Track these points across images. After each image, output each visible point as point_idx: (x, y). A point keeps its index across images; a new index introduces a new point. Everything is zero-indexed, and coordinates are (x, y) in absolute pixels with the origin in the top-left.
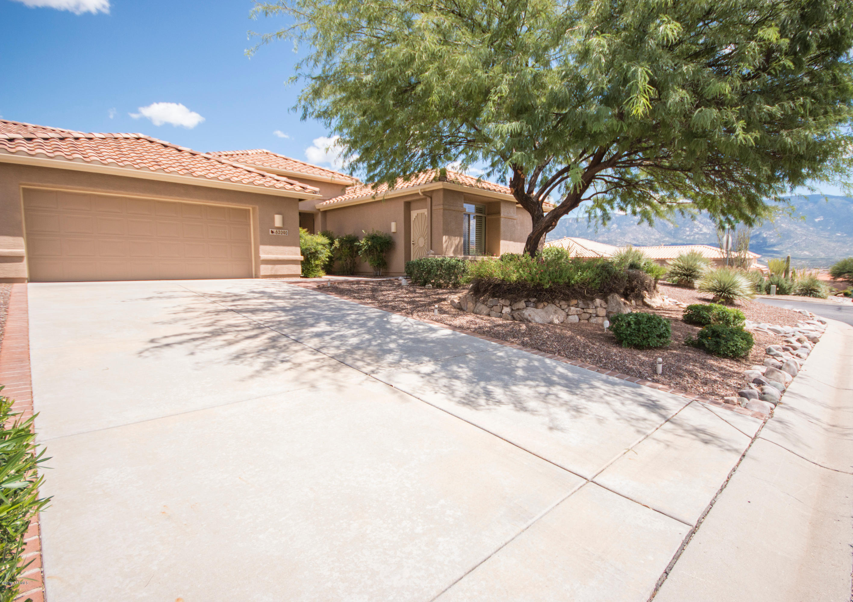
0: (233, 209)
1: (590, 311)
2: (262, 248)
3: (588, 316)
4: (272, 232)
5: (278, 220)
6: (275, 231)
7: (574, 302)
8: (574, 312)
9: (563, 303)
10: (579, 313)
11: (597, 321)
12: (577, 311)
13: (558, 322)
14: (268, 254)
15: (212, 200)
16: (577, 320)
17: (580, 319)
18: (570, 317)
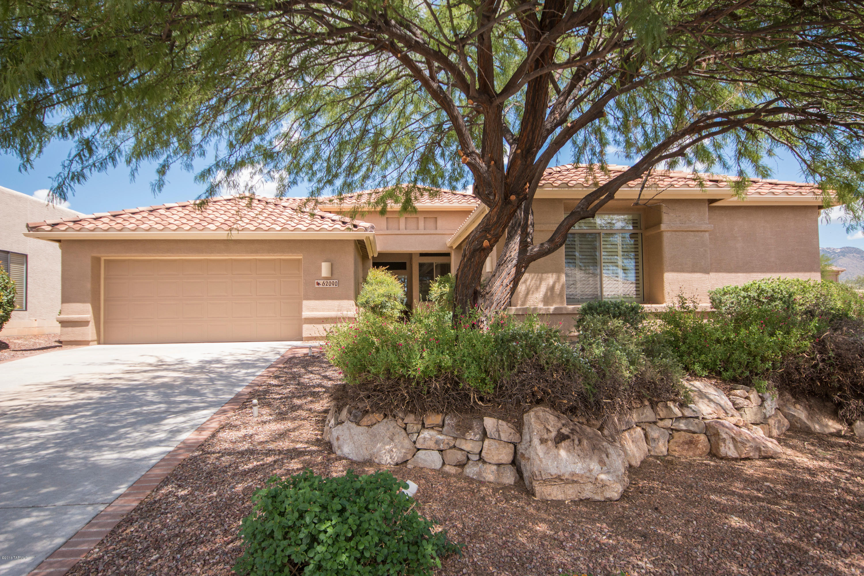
0: (284, 260)
1: (467, 446)
2: (306, 303)
3: (460, 456)
4: (318, 284)
5: (325, 269)
6: (321, 282)
7: (435, 419)
8: (432, 444)
9: (410, 418)
10: (441, 447)
11: (479, 474)
12: (437, 442)
13: (389, 460)
14: (312, 311)
15: (252, 253)
16: (438, 465)
17: (444, 464)
18: (420, 454)
